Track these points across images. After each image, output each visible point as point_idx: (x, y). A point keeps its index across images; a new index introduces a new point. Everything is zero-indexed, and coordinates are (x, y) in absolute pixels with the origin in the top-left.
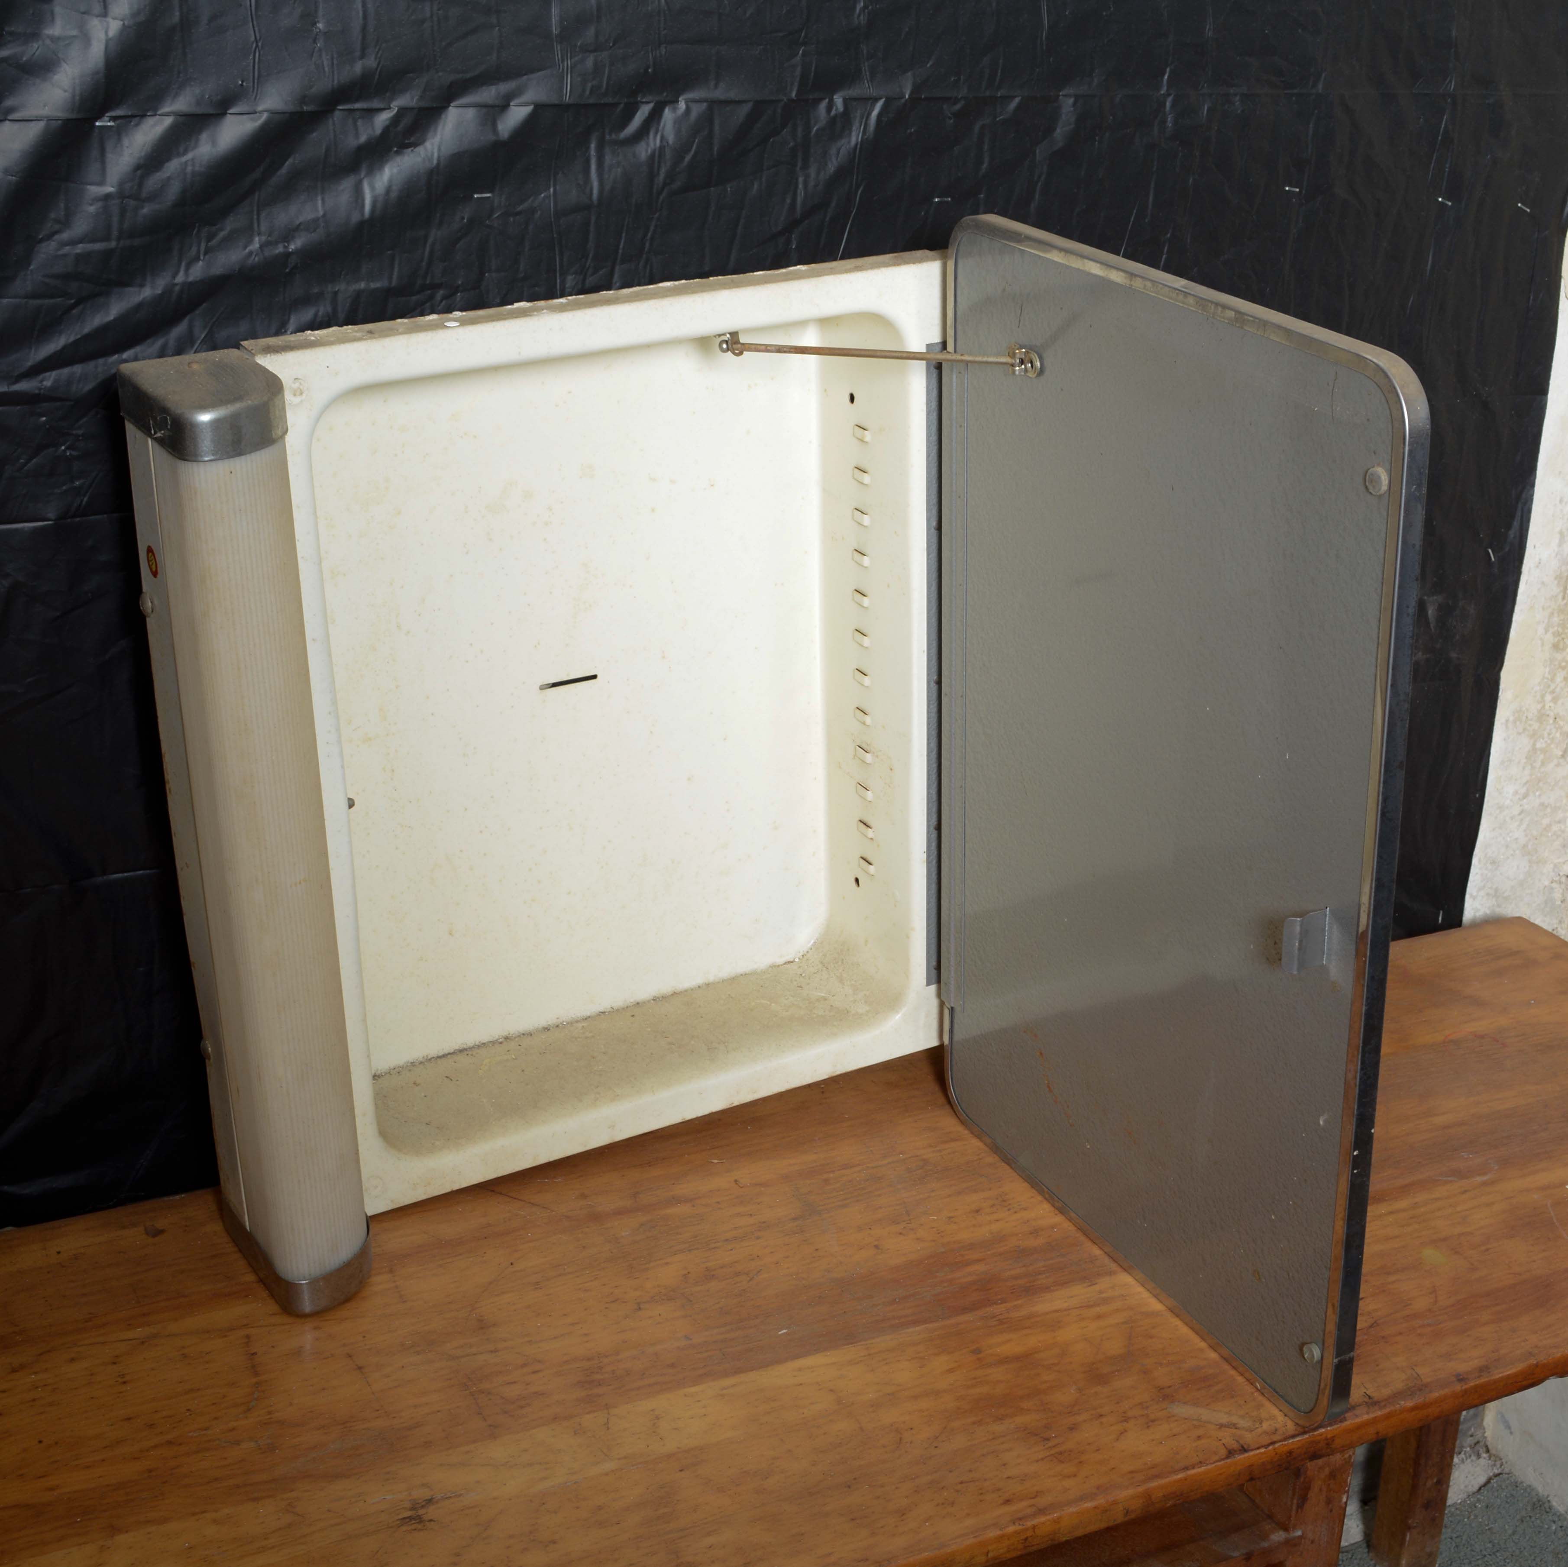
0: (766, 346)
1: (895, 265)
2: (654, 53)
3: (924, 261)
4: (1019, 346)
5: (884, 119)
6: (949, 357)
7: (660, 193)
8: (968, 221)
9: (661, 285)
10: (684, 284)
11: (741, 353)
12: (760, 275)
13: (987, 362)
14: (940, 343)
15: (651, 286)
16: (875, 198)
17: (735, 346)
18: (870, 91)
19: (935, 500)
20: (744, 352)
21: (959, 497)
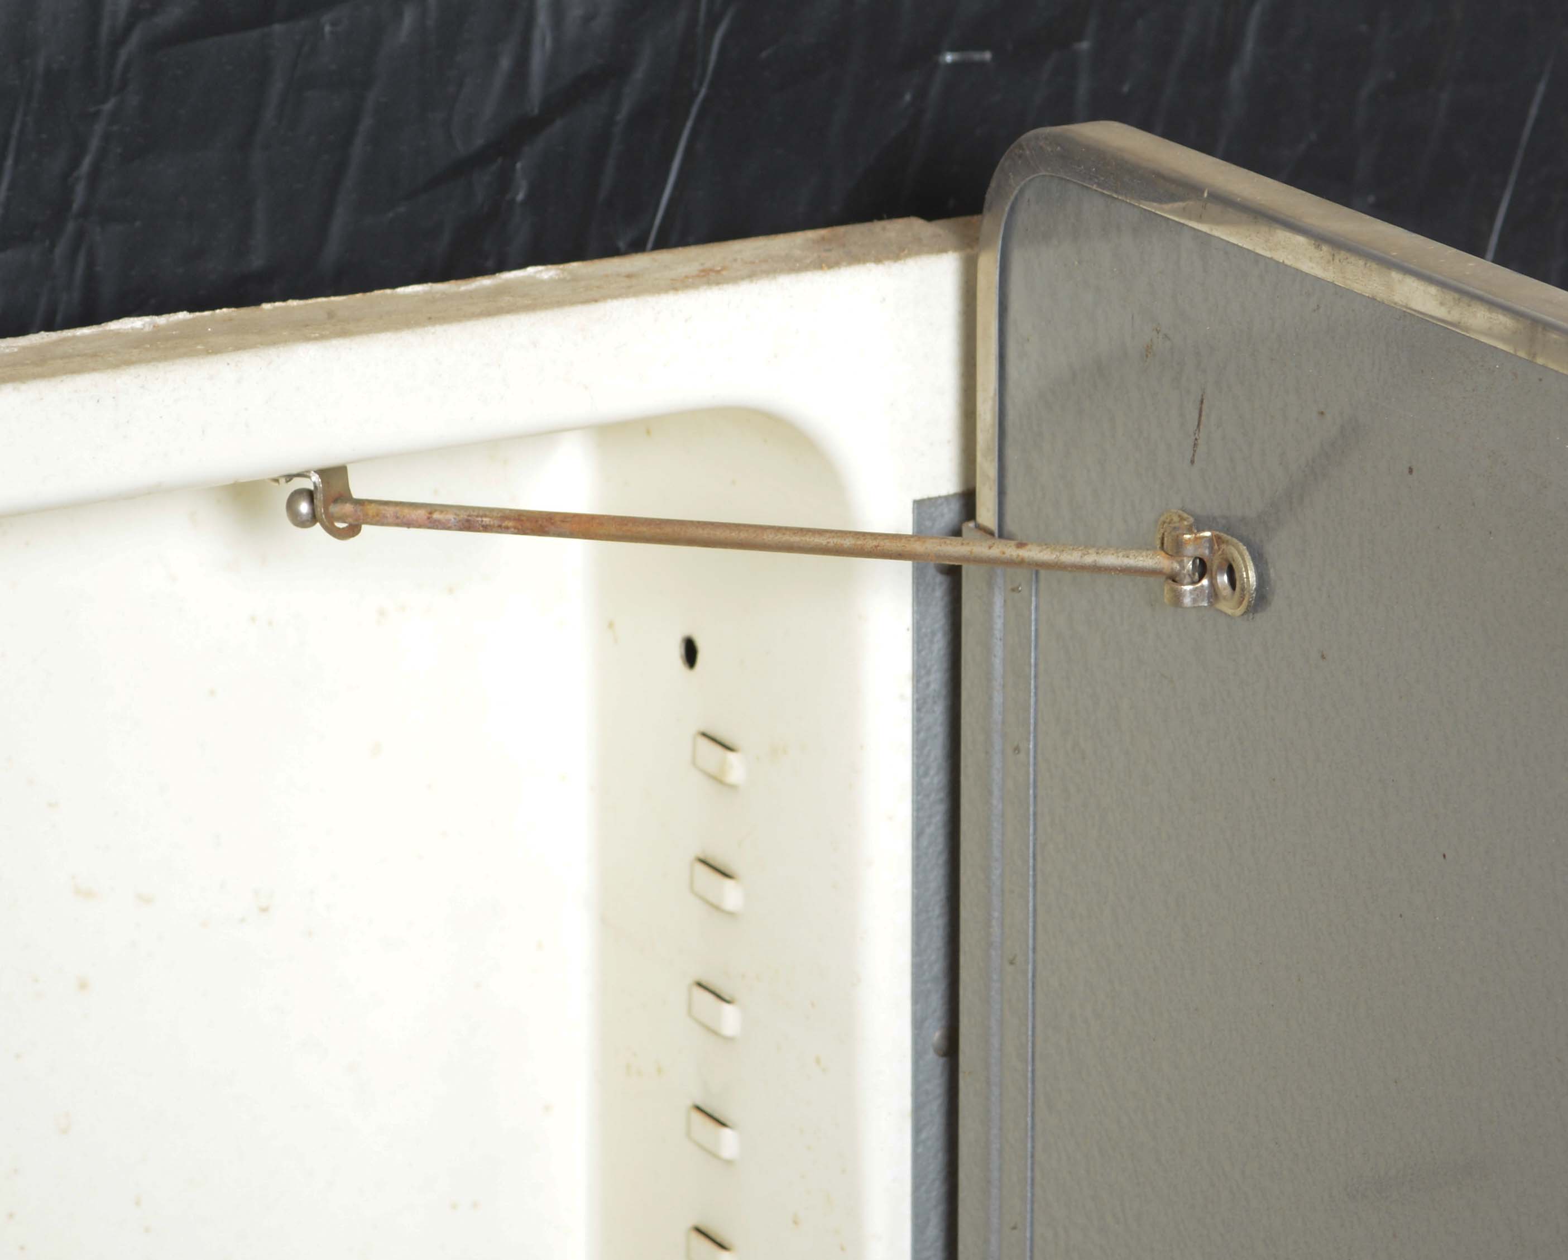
0: (431, 508)
1: (821, 268)
3: (909, 255)
4: (1192, 520)
6: (983, 549)
7: (118, 41)
8: (1041, 143)
9: (114, 326)
10: (185, 322)
11: (353, 530)
12: (415, 295)
13: (1097, 569)
14: (955, 495)
15: (86, 331)
16: (764, 54)
17: (335, 509)
19: (937, 966)
20: (365, 528)
21: (1012, 963)
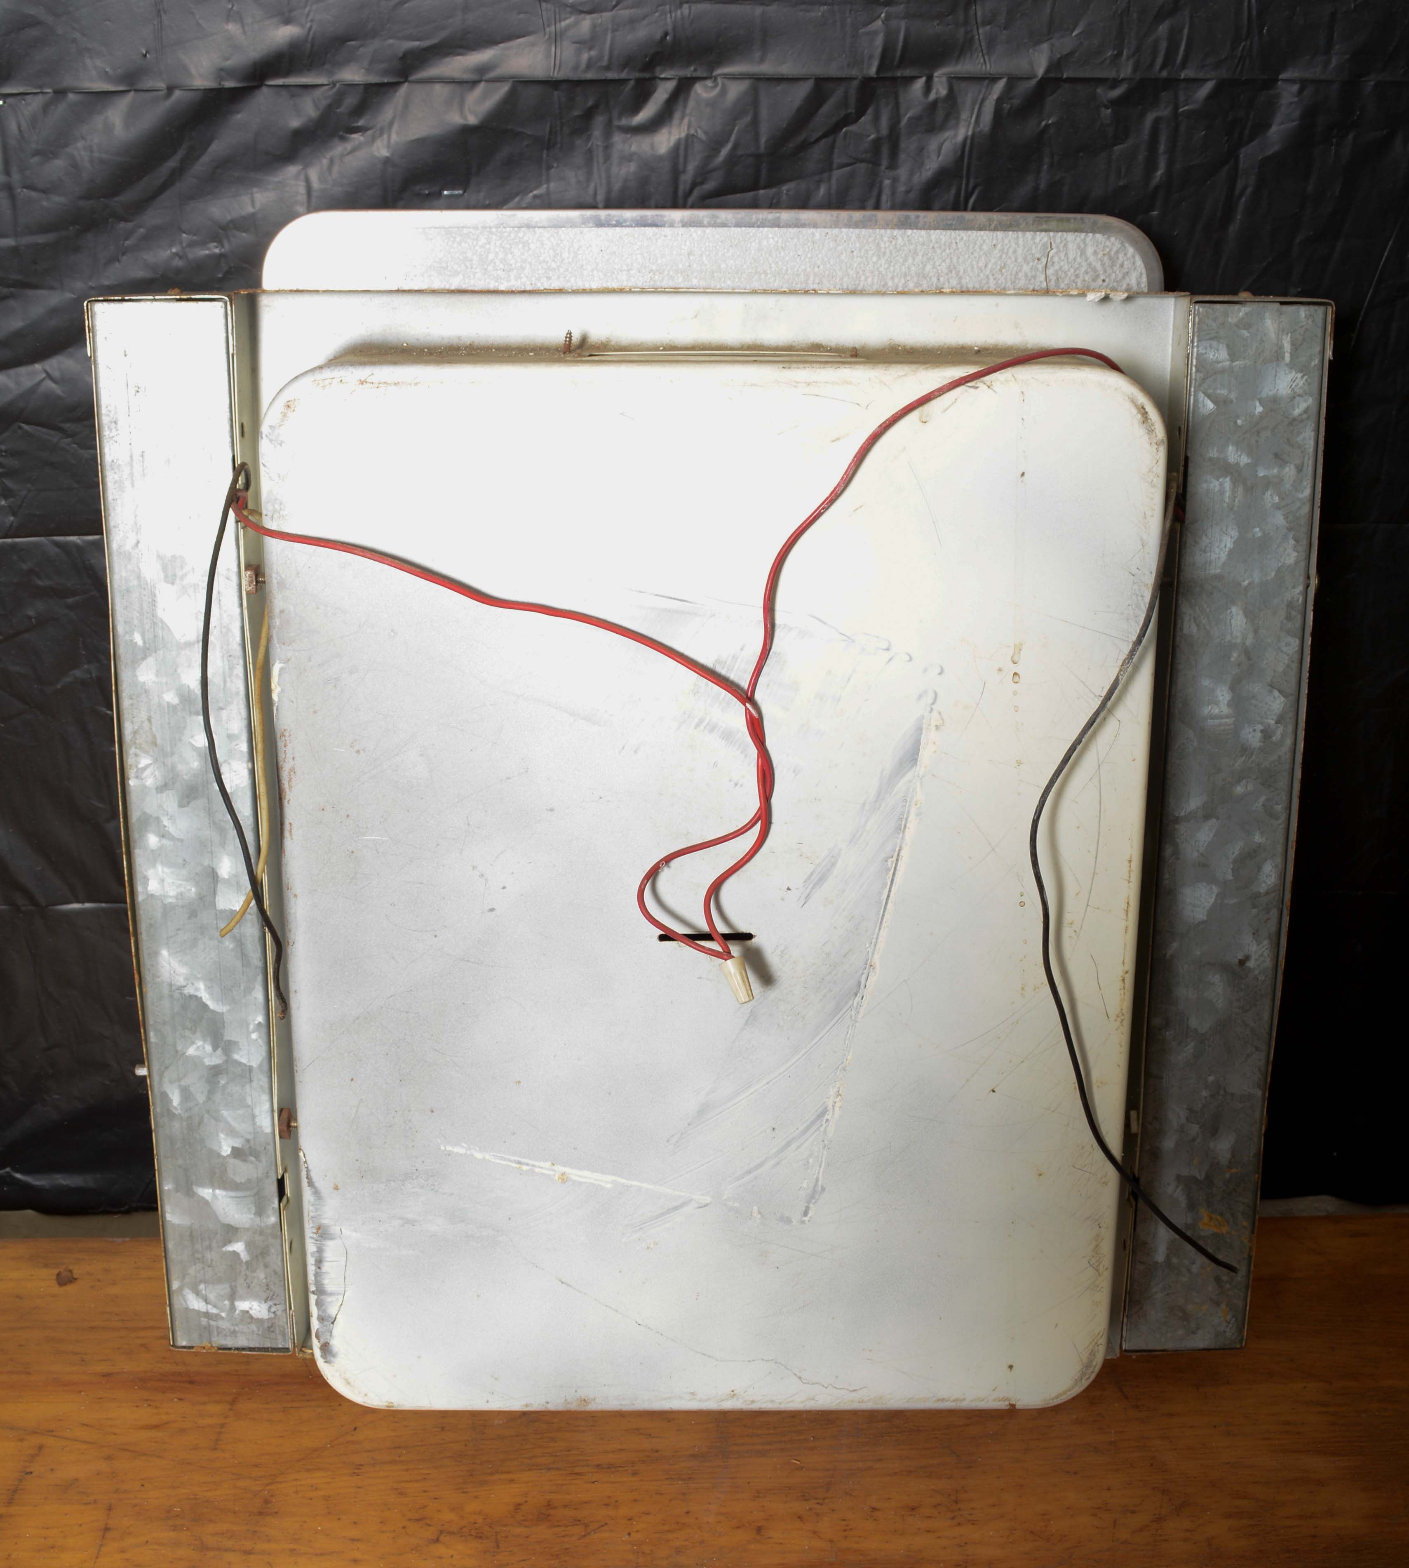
2: (673, 15)
5: (1006, 106)
18: (986, 66)
